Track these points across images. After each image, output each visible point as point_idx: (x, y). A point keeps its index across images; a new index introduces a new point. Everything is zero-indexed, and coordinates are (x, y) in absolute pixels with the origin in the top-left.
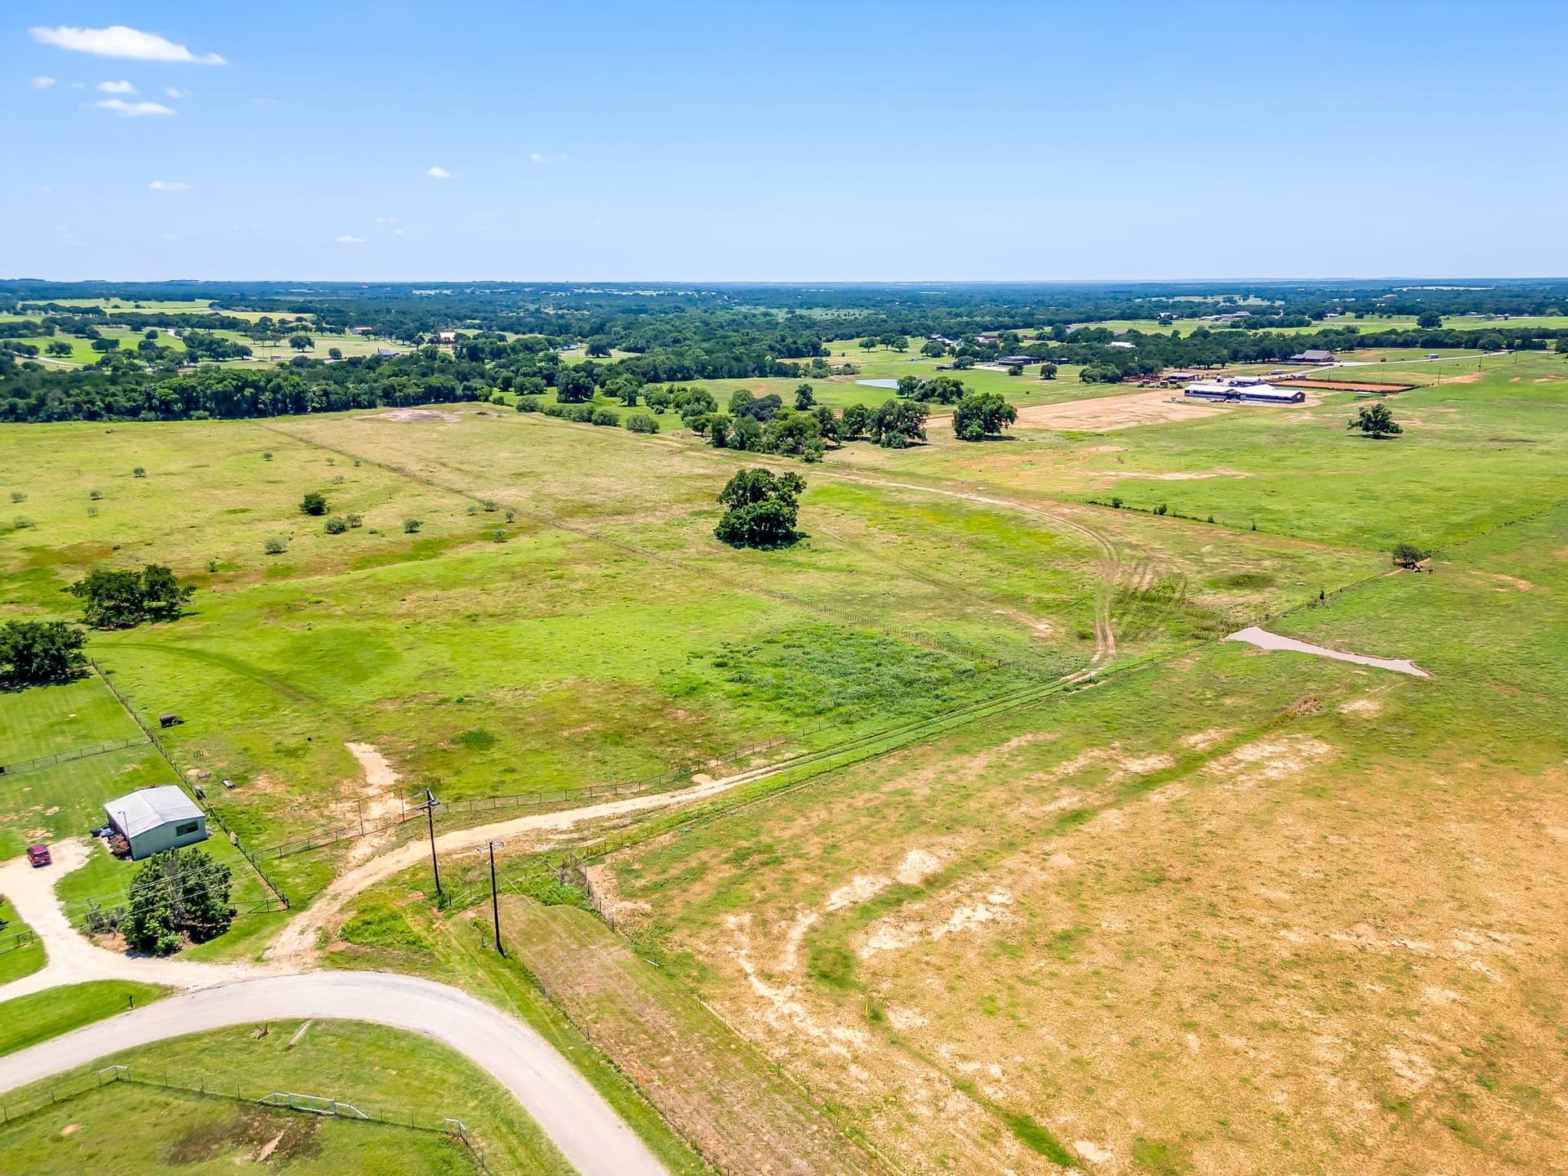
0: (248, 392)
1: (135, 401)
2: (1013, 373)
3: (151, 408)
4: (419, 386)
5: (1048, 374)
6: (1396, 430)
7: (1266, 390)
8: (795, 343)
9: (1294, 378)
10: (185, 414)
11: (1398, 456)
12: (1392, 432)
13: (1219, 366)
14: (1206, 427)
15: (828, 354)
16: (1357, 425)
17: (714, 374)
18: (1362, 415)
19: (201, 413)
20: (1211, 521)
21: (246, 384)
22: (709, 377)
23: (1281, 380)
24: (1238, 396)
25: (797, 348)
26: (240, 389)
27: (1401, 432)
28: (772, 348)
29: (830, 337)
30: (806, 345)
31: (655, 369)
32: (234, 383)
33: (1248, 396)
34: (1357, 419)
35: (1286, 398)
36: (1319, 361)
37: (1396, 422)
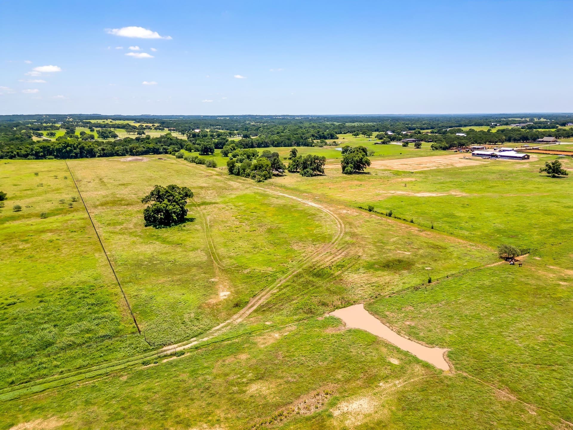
0: (68, 149)
1: (27, 152)
2: (404, 146)
3: (32, 155)
4: (144, 148)
5: (418, 146)
6: (565, 173)
7: (513, 154)
8: (323, 133)
9: (533, 149)
10: (44, 157)
11: (558, 187)
12: (563, 174)
13: (501, 143)
14: (469, 170)
15: (338, 138)
16: (544, 170)
17: (278, 145)
18: (547, 165)
19: (51, 157)
20: (412, 222)
21: (68, 146)
22: (276, 146)
23: (526, 149)
24: (496, 156)
25: (324, 136)
26: (65, 147)
27: (567, 175)
28: (313, 136)
29: (345, 132)
30: (328, 134)
31: (252, 143)
32: (63, 145)
33: (501, 156)
34: (544, 167)
35: (520, 157)
36: (550, 142)
37: (565, 169)
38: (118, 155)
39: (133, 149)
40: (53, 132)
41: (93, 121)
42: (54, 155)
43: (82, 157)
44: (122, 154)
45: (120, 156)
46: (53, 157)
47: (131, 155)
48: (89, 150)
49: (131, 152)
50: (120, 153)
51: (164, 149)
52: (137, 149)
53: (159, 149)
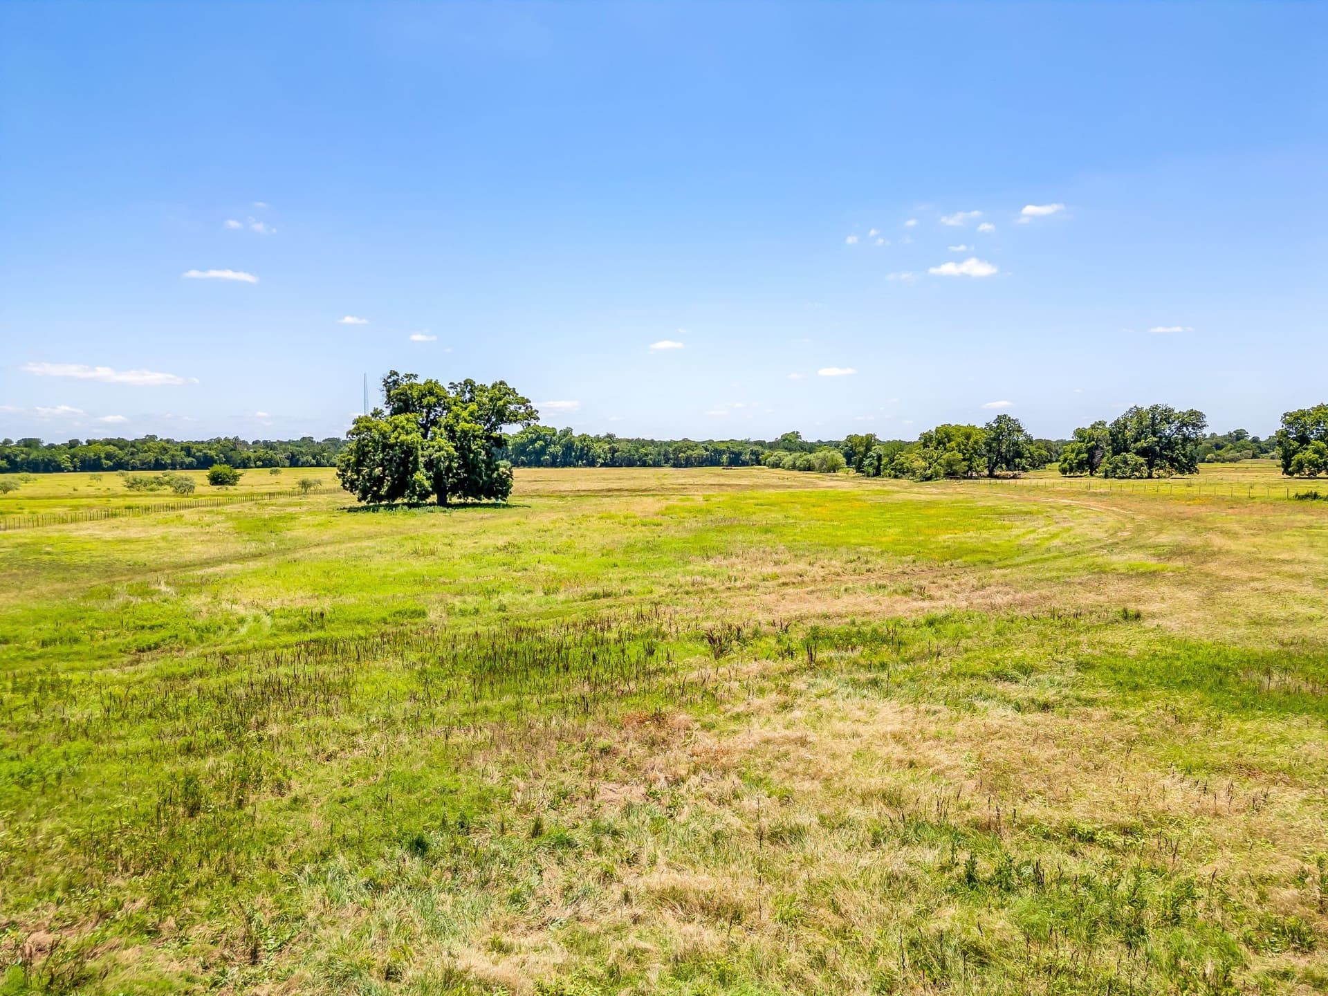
48: (582, 449)
49: (677, 459)
50: (649, 459)
51: (753, 453)
52: (689, 452)
53: (740, 454)
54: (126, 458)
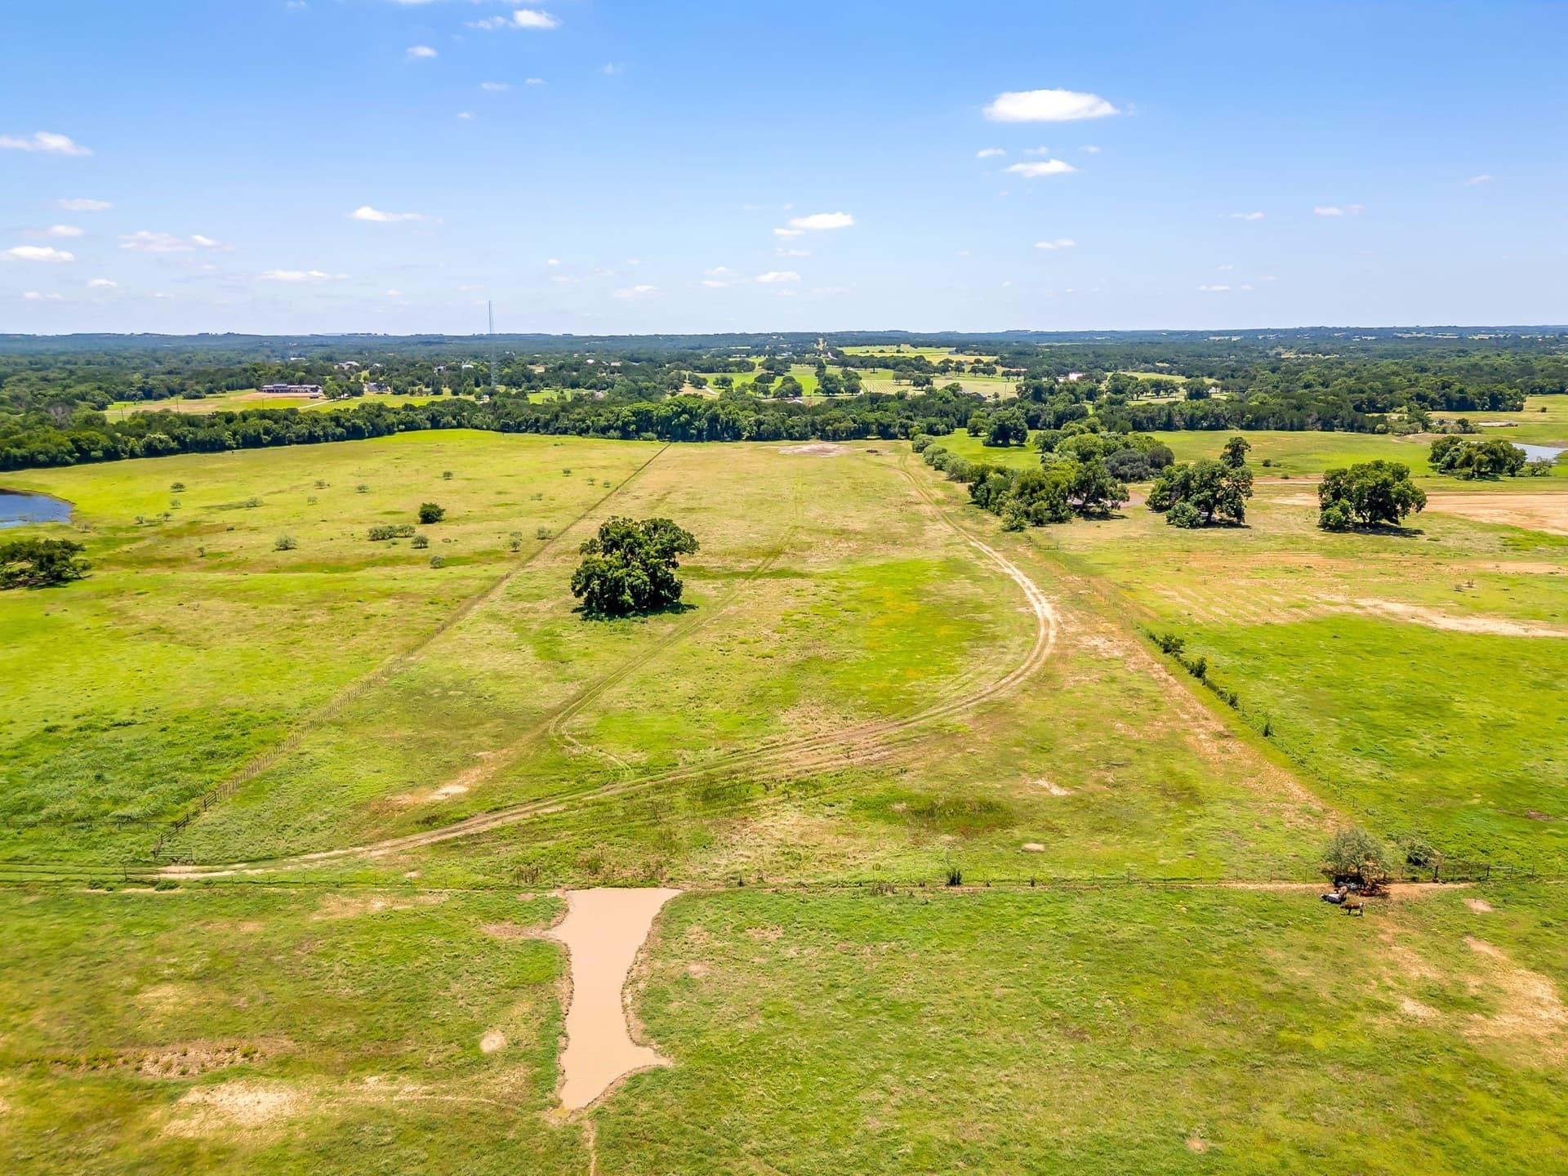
10: (635, 435)
17: (1255, 425)
19: (650, 434)
21: (684, 411)
22: (1249, 427)
32: (674, 409)
38: (791, 437)
39: (828, 424)
40: (728, 375)
41: (849, 351)
42: (657, 432)
43: (711, 438)
44: (801, 434)
45: (796, 439)
46: (655, 436)
47: (822, 438)
48: (727, 422)
49: (823, 431)
50: (795, 432)
51: (902, 426)
52: (837, 425)
53: (889, 426)
54: (283, 432)
